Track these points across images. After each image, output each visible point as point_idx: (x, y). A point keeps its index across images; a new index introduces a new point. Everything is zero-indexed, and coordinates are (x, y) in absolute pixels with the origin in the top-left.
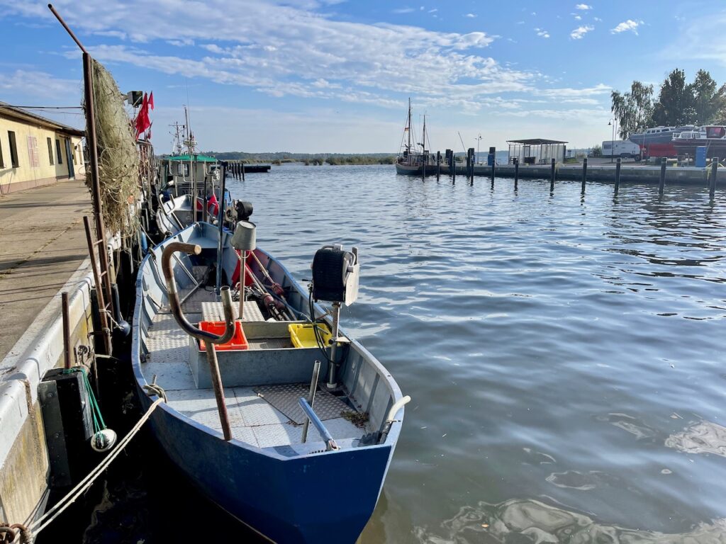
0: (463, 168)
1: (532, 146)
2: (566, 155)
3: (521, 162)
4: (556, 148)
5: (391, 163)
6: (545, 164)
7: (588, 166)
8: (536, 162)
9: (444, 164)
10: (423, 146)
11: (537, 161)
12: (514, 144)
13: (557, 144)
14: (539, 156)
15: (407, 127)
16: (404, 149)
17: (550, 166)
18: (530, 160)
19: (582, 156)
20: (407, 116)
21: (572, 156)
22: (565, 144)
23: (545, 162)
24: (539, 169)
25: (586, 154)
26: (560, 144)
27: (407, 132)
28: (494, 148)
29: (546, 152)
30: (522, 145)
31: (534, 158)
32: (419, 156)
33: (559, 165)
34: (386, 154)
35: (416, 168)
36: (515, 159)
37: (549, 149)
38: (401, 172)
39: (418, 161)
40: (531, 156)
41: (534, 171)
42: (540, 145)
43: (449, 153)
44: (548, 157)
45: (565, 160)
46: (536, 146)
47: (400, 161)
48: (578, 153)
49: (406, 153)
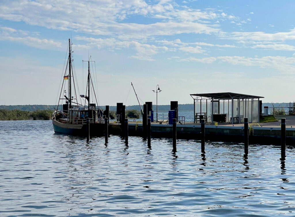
0: (139, 127)
1: (221, 101)
2: (263, 112)
3: (209, 120)
4: (250, 103)
5: (46, 118)
6: (238, 123)
7: (287, 127)
8: (227, 121)
9: (114, 122)
10: (88, 98)
11: (228, 119)
12: (200, 98)
13: (250, 100)
14: (230, 113)
15: (68, 74)
16: (64, 102)
17: (243, 125)
18: (220, 118)
19: (281, 114)
20: (67, 60)
21: (269, 114)
22: (260, 99)
23: (237, 120)
24: (230, 129)
25: (287, 111)
26: (255, 99)
27: (67, 81)
28: (176, 102)
29: (238, 109)
30: (209, 100)
31: (225, 115)
32: (82, 111)
33: (254, 125)
34: (41, 106)
35: (79, 127)
36: (201, 117)
37: (241, 104)
38: (59, 132)
39: (81, 118)
40: (221, 113)
41: (225, 132)
42: (230, 101)
43: (120, 107)
44: (241, 114)
45: (262, 118)
46: (226, 101)
47: (59, 117)
48: (277, 110)
49: (65, 107)
